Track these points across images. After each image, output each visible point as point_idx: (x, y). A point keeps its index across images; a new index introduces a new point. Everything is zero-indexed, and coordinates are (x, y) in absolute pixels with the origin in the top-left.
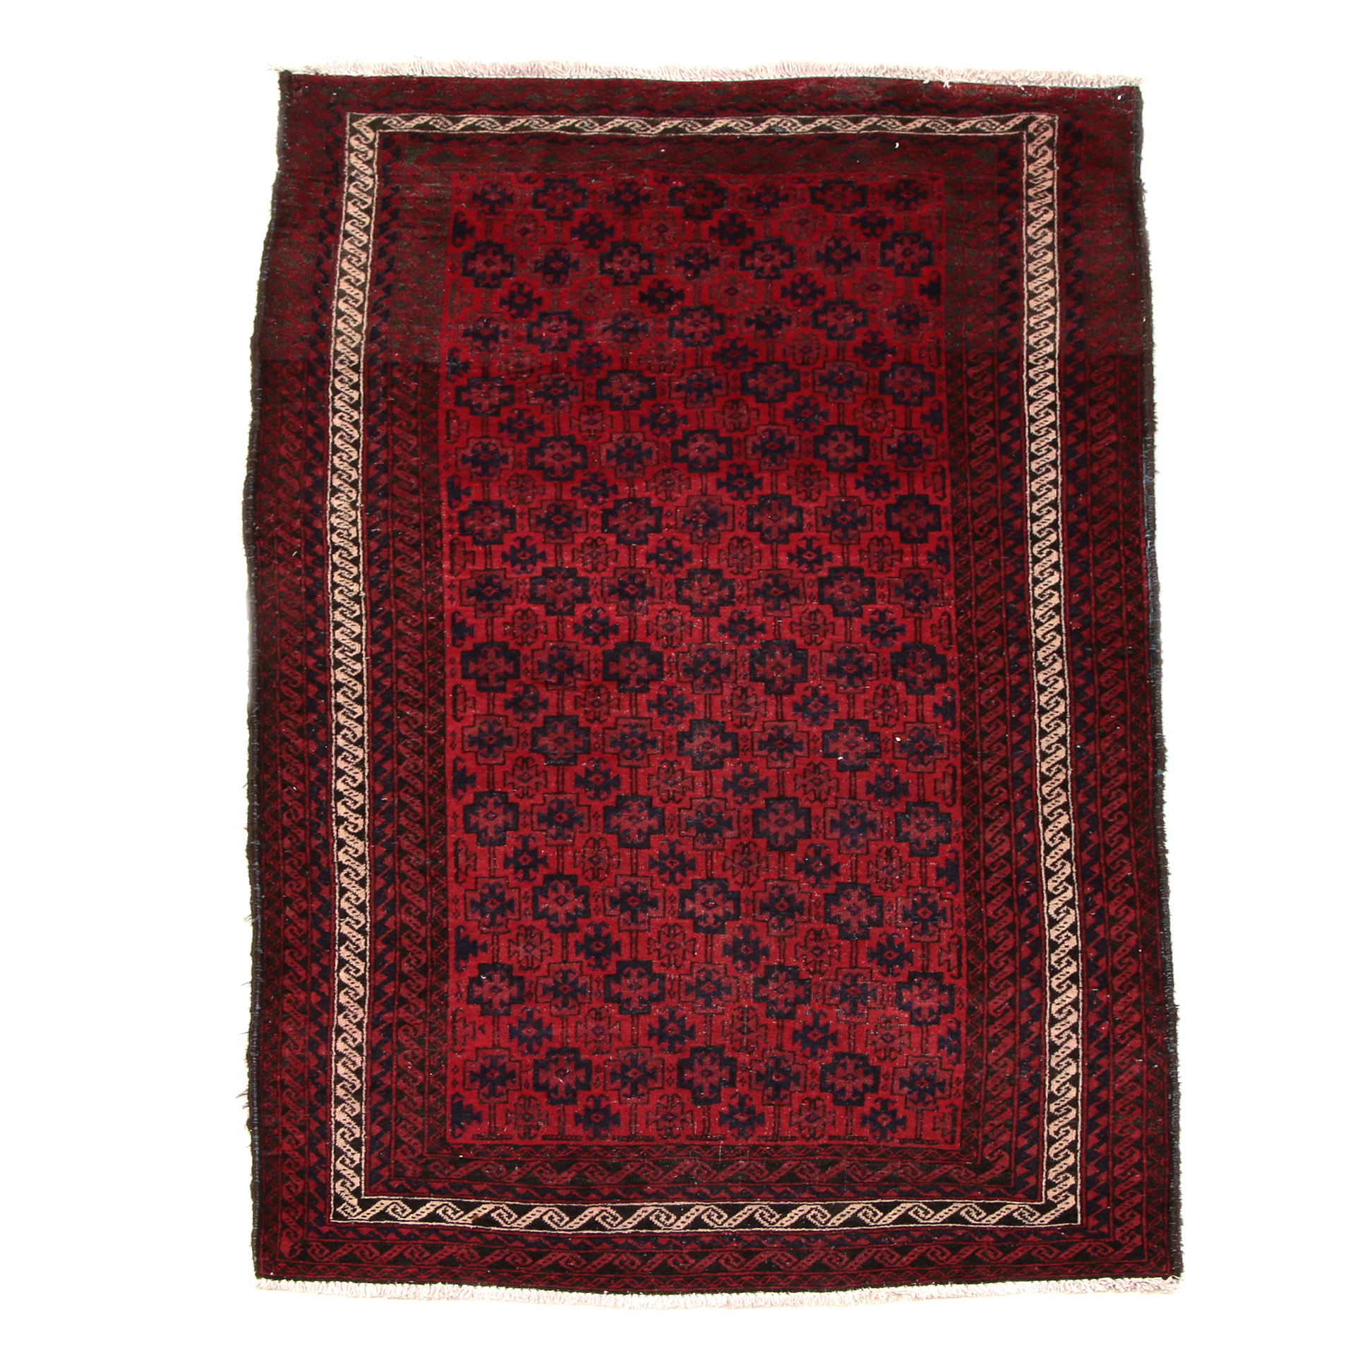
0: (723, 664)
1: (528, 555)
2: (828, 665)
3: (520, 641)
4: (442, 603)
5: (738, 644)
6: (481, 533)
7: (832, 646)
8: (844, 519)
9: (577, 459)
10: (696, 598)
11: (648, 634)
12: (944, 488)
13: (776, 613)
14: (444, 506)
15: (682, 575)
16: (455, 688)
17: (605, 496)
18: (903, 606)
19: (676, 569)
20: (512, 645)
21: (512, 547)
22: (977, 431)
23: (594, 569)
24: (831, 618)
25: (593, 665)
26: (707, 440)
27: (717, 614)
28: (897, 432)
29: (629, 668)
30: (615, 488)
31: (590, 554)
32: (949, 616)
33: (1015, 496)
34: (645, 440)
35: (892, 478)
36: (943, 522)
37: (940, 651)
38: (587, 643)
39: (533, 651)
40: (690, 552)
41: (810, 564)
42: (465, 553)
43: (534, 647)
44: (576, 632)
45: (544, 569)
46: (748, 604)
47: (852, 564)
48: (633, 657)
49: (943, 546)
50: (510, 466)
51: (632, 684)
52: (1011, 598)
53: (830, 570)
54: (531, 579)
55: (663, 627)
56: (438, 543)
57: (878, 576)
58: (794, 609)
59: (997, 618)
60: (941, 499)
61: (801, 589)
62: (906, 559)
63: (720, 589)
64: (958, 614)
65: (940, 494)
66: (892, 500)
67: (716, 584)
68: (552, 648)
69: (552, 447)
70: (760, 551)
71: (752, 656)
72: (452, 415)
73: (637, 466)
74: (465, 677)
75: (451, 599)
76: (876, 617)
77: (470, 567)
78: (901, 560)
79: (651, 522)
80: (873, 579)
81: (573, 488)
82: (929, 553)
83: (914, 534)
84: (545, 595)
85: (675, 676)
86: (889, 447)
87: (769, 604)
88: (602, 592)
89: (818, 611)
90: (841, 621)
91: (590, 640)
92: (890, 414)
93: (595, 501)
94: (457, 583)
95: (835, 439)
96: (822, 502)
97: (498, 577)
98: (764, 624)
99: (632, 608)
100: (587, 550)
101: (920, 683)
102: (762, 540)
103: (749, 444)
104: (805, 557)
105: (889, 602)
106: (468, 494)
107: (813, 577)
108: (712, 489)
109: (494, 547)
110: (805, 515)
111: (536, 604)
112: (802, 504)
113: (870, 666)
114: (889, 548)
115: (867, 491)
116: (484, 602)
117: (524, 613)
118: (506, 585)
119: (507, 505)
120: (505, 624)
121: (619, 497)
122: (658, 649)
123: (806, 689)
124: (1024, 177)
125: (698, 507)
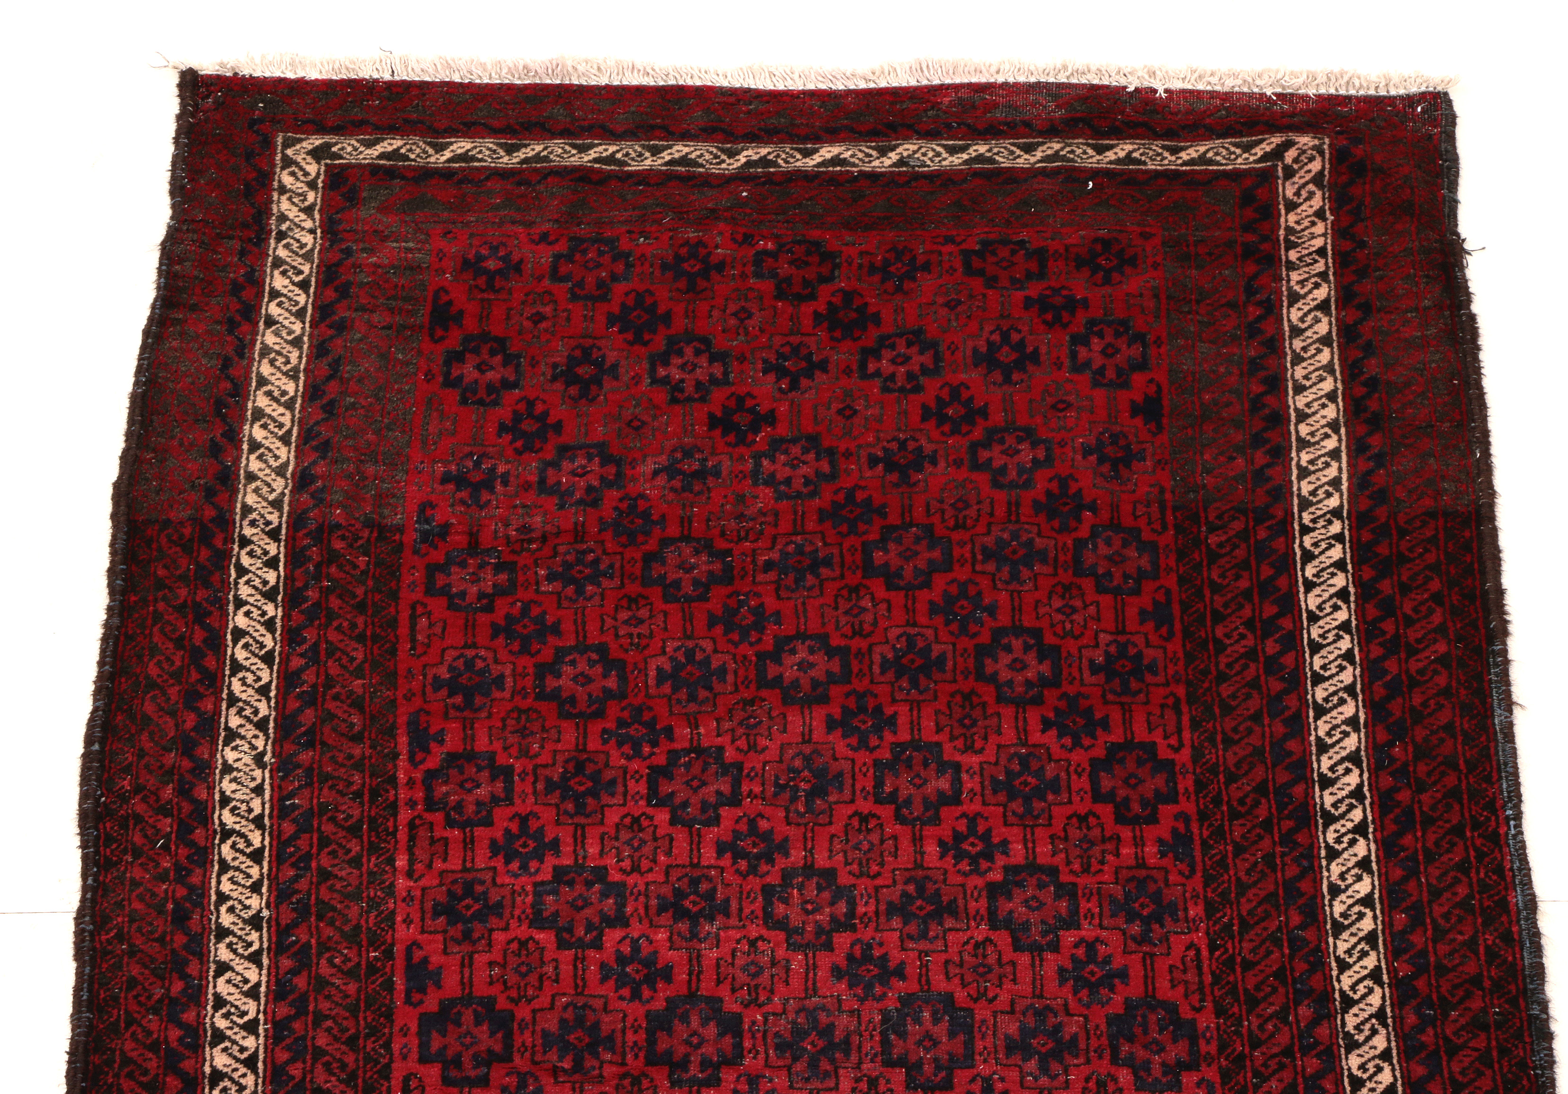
0: (838, 1035)
1: (532, 844)
2: (1007, 1037)
3: (514, 994)
4: (392, 927)
5: (862, 1000)
6: (459, 807)
7: (1012, 1003)
8: (1026, 784)
9: (611, 683)
10: (795, 918)
11: (719, 982)
12: (1179, 731)
13: (923, 945)
14: (402, 761)
15: (773, 879)
16: (406, 1080)
17: (654, 744)
18: (1124, 934)
19: (764, 868)
20: (502, 1003)
21: (507, 831)
22: (1228, 636)
23: (635, 868)
24: (1009, 954)
25: (630, 1038)
26: (811, 651)
27: (829, 947)
28: (1104, 638)
29: (687, 1043)
30: (669, 731)
31: (629, 843)
32: (1198, 951)
33: (1292, 745)
34: (715, 651)
35: (1098, 715)
36: (1181, 788)
37: (1186, 1013)
38: (621, 998)
39: (534, 1011)
40: (786, 839)
41: (974, 860)
42: (433, 841)
43: (536, 1004)
44: (604, 979)
45: (555, 868)
46: (877, 930)
47: (1040, 861)
48: (695, 1022)
49: (1181, 827)
50: (507, 694)
51: (694, 1071)
52: (1296, 919)
53: (1006, 869)
54: (535, 885)
55: (744, 969)
56: (390, 824)
57: (1085, 882)
58: (950, 937)
59: (1276, 955)
60: (1177, 750)
61: (961, 902)
62: (1125, 851)
63: (832, 904)
64: (1212, 948)
65: (1173, 741)
66: (1099, 752)
67: (826, 895)
68: (566, 1007)
69: (573, 663)
70: (895, 838)
71: (885, 1020)
72: (420, 610)
73: (703, 694)
74: (423, 1060)
75: (407, 921)
76: (1081, 952)
77: (439, 865)
78: (1117, 854)
79: (725, 788)
80: (1074, 885)
81: (604, 731)
82: (1161, 842)
83: (1136, 808)
84: (556, 914)
85: (762, 1056)
86: (1091, 662)
87: (912, 928)
88: (647, 908)
89: (988, 940)
90: (1024, 959)
91: (626, 992)
92: (1092, 609)
93: (637, 754)
94: (417, 893)
95: (1008, 649)
96: (990, 754)
97: (482, 883)
98: (902, 963)
99: (694, 935)
100: (624, 836)
101: (1157, 1070)
102: (898, 817)
103: (877, 658)
104: (966, 847)
105: (1101, 927)
106: (441, 742)
107: (979, 882)
108: (819, 734)
109: (479, 831)
110: (964, 776)
111: (541, 929)
112: (958, 758)
113: (1074, 1039)
114: (1096, 833)
115: (1060, 736)
116: (460, 926)
117: (523, 944)
118: (495, 897)
119: (502, 760)
120: (491, 964)
121: (677, 746)
122: (736, 1008)
123: (973, 1080)
124: (1282, 232)
125: (798, 763)
